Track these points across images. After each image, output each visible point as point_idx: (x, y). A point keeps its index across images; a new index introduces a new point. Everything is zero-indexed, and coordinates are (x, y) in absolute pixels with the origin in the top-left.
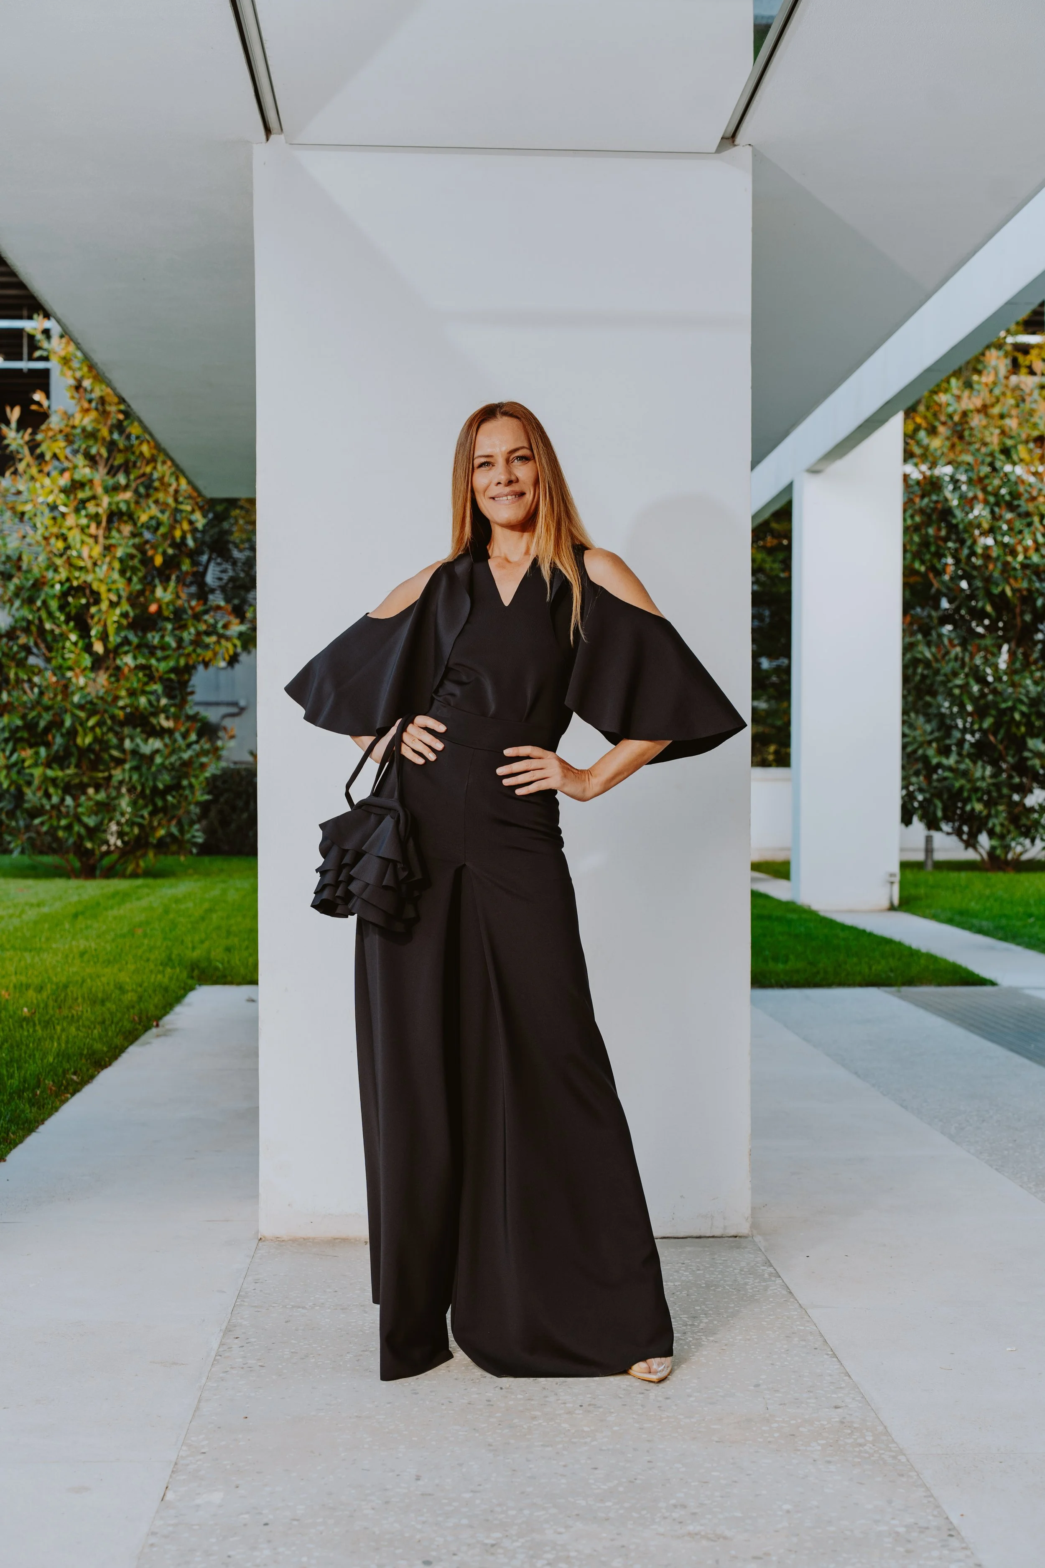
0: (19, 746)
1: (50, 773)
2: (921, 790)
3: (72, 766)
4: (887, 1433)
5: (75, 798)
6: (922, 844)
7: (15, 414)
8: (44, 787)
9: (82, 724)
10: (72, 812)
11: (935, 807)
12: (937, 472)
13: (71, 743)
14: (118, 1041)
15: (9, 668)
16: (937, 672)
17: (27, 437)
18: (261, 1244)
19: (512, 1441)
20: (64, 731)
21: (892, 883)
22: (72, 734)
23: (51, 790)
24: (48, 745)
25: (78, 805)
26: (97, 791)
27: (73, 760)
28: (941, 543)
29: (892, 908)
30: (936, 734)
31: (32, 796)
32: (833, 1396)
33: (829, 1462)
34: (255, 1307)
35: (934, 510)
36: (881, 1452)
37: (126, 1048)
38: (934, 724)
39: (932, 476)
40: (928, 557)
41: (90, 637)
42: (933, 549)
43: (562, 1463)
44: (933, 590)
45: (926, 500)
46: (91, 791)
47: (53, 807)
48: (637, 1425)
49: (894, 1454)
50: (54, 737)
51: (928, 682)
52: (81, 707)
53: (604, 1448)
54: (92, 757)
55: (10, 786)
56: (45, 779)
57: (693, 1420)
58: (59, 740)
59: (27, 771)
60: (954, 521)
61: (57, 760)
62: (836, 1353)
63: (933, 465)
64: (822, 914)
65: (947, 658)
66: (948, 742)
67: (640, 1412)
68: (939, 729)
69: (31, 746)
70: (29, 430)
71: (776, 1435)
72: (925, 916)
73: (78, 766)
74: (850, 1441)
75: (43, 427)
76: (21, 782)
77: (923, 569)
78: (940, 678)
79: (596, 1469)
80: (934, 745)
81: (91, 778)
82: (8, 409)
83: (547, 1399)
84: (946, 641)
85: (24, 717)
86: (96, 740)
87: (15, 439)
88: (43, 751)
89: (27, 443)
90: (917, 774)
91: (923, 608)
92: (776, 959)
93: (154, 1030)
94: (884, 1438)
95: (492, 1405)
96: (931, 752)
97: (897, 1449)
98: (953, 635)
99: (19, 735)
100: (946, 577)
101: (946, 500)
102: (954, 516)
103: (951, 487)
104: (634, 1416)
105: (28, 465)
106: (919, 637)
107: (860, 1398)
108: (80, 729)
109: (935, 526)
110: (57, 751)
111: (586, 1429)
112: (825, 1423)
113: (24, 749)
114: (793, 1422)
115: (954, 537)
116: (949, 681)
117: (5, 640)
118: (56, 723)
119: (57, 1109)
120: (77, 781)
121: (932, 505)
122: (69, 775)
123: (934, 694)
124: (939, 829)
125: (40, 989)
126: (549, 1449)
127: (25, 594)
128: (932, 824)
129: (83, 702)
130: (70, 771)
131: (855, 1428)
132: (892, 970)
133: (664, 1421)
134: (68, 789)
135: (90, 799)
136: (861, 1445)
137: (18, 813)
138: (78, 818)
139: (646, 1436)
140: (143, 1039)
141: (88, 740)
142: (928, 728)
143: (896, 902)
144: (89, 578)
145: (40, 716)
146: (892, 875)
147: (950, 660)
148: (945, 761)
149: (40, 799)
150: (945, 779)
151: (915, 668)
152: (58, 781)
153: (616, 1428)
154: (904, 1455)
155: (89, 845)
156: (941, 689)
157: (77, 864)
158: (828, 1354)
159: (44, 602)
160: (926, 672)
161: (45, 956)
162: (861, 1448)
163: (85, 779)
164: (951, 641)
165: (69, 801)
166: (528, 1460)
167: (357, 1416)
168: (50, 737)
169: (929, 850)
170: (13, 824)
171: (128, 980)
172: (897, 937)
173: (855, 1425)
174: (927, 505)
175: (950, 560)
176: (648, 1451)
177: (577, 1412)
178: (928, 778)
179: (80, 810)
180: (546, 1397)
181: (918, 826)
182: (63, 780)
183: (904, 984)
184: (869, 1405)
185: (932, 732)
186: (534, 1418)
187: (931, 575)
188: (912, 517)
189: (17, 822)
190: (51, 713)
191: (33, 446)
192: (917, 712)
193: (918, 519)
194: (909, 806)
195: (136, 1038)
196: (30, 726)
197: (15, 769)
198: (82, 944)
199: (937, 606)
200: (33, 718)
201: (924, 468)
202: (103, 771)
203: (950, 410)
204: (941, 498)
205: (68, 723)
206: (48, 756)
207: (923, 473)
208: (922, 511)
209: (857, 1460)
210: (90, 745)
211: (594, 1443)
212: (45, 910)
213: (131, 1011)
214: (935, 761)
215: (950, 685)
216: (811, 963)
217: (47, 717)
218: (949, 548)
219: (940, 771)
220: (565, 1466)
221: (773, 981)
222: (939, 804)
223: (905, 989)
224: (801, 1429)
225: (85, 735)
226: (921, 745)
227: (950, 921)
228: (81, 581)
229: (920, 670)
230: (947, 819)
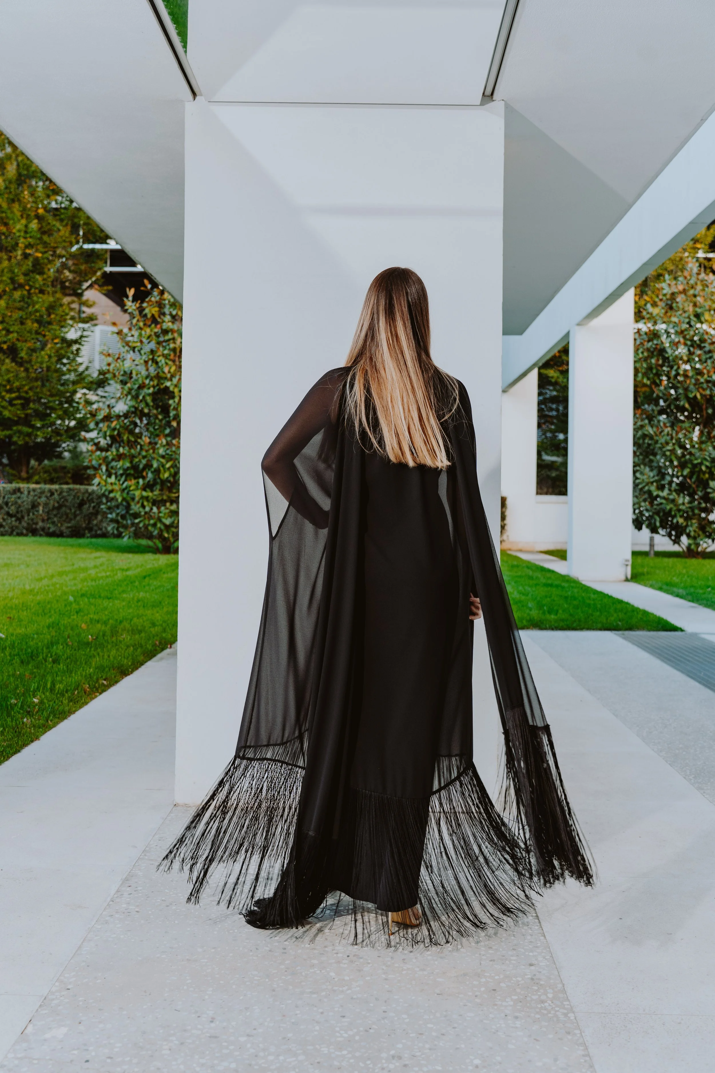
0: (128, 478)
1: (145, 494)
2: (647, 510)
3: (158, 490)
4: (564, 991)
5: (158, 508)
6: (648, 541)
7: (131, 292)
8: (141, 501)
9: (163, 466)
10: (156, 516)
11: (655, 520)
12: (657, 327)
13: (157, 477)
14: (141, 658)
15: (124, 434)
16: (656, 442)
17: (138, 305)
18: (175, 808)
19: (291, 987)
20: (153, 469)
21: (627, 565)
22: (157, 472)
23: (145, 503)
24: (144, 478)
25: (160, 512)
26: (171, 504)
27: (158, 487)
28: (659, 368)
29: (627, 580)
30: (656, 478)
31: (135, 508)
32: (531, 954)
33: (516, 1018)
34: (152, 860)
35: (655, 349)
36: (557, 1009)
37: (146, 662)
38: (655, 472)
39: (654, 330)
40: (651, 376)
41: (169, 417)
42: (654, 371)
43: (321, 1010)
44: (655, 395)
45: (650, 344)
46: (168, 504)
47: (146, 513)
48: (384, 976)
49: (566, 1011)
50: (147, 474)
51: (652, 447)
52: (163, 457)
53: (355, 997)
54: (169, 485)
55: (122, 501)
56: (142, 497)
57: (425, 973)
58: (150, 476)
59: (132, 492)
60: (667, 355)
61: (149, 486)
62: (539, 915)
63: (655, 323)
64: (583, 583)
65: (662, 434)
66: (663, 482)
67: (389, 963)
68: (658, 475)
69: (135, 478)
70: (139, 302)
71: (483, 989)
72: (645, 586)
73: (161, 490)
74: (535, 997)
75: (147, 300)
76: (129, 499)
77: (648, 383)
78: (658, 445)
79: (344, 1017)
80: (655, 484)
81: (169, 497)
82: (128, 290)
83: (326, 949)
84: (662, 424)
85: (131, 462)
86: (170, 475)
87: (131, 306)
88: (141, 481)
89: (138, 308)
90: (645, 500)
91: (649, 404)
92: (549, 612)
93: (168, 651)
94: (561, 995)
95: (286, 953)
96: (653, 488)
97: (569, 1007)
98: (666, 421)
99: (128, 472)
100: (662, 388)
101: (662, 343)
102: (667, 353)
103: (665, 336)
104: (384, 967)
105: (138, 321)
106: (646, 421)
107: (548, 957)
108: (162, 469)
109: (655, 358)
110: (149, 481)
111: (347, 978)
112: (520, 979)
113: (131, 480)
114: (497, 977)
115: (666, 364)
116: (664, 447)
117: (123, 418)
118: (148, 466)
119: (86, 703)
120: (160, 498)
121: (654, 346)
122: (155, 495)
123: (655, 455)
124: (658, 533)
125: (105, 623)
126: (315, 996)
127: (133, 393)
128: (654, 530)
129: (164, 454)
130: (157, 492)
131: (541, 985)
132: (620, 621)
133: (404, 972)
134: (154, 503)
135: (167, 509)
136: (543, 1002)
137: (128, 516)
138: (159, 519)
139: (387, 986)
140: (159, 656)
141: (166, 475)
142: (652, 474)
143: (629, 576)
144: (168, 384)
145: (140, 461)
146: (627, 561)
147: (664, 435)
148: (661, 494)
149: (139, 508)
150: (661, 504)
151: (644, 440)
152: (150, 498)
153: (368, 978)
154: (574, 1012)
155: (166, 535)
156: (659, 452)
157: (160, 545)
158: (532, 916)
159: (144, 397)
160: (650, 442)
161: (117, 602)
162: (542, 1005)
163: (165, 497)
164: (665, 424)
165: (155, 509)
166: (297, 1007)
167: (188, 960)
168: (144, 474)
169: (652, 545)
170: (125, 522)
171: (159, 618)
172: (625, 599)
173: (542, 983)
174: (651, 346)
175: (664, 378)
176: (386, 1002)
177: (344, 962)
178: (651, 504)
179: (161, 515)
180: (325, 947)
181: (645, 531)
182: (152, 498)
183: (627, 629)
184: (555, 964)
185: (654, 477)
186: (313, 966)
187: (653, 386)
188: (642, 353)
189: (127, 521)
190: (146, 460)
191: (141, 310)
192: (645, 465)
193: (646, 354)
194: (640, 519)
195: (154, 656)
196: (135, 467)
197: (126, 491)
198: (142, 595)
199: (657, 404)
200: (136, 462)
201: (650, 325)
202: (175, 493)
203: (665, 292)
204: (659, 342)
205: (155, 465)
206: (144, 484)
207: (649, 328)
208: (648, 350)
209: (538, 1016)
210: (167, 478)
211: (349, 991)
212: (129, 573)
213: (155, 638)
214: (655, 494)
215: (664, 449)
216: (571, 615)
217: (144, 462)
218: (664, 371)
219: (658, 499)
220: (322, 1013)
221: (547, 626)
222: (658, 519)
223: (627, 633)
224: (502, 985)
225: (165, 472)
226: (647, 484)
227: (660, 589)
228: (164, 385)
229: (646, 441)
230: (663, 527)
